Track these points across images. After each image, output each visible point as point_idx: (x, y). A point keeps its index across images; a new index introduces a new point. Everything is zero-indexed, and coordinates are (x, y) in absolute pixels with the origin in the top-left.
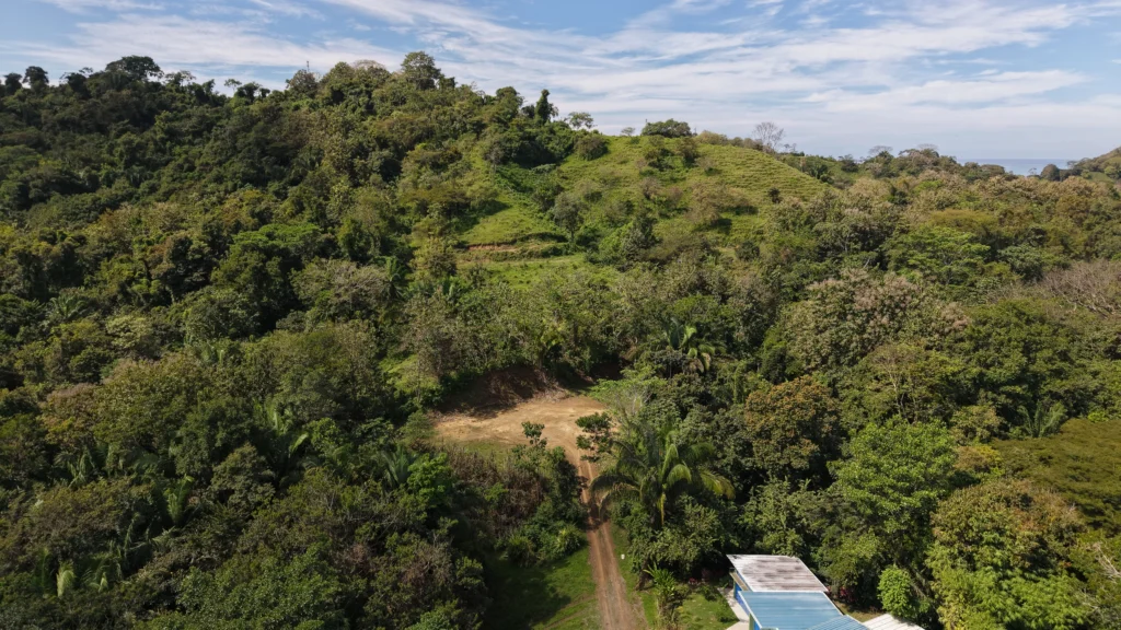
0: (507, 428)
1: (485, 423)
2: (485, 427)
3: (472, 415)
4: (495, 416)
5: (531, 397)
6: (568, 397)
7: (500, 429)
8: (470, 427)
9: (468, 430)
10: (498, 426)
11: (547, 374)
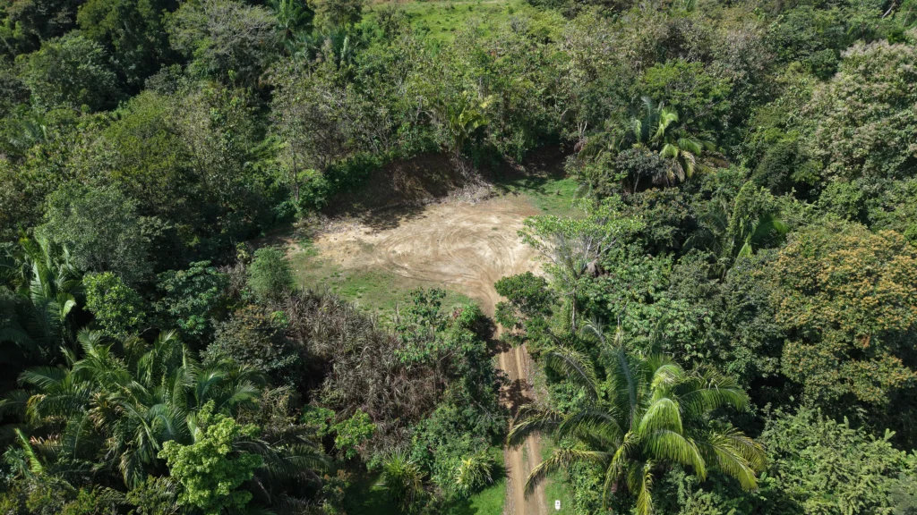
0: (408, 248)
1: (382, 236)
2: (380, 245)
3: (367, 223)
4: (395, 225)
5: (445, 194)
6: (492, 195)
7: (399, 250)
8: (360, 242)
9: (358, 248)
10: (397, 243)
11: (467, 164)
